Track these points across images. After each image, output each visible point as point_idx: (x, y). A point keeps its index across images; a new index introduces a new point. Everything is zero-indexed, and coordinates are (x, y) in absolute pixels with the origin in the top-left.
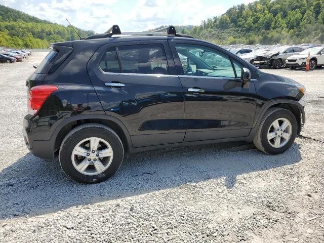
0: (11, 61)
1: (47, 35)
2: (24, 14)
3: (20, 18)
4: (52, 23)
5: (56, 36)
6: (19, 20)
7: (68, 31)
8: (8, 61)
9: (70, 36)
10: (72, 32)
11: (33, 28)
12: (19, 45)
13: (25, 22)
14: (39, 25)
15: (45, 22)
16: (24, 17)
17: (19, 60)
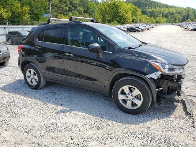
0: (138, 31)
1: (170, 15)
2: (161, 4)
3: (157, 6)
4: (176, 7)
5: (176, 15)
6: (157, 7)
7: (186, 11)
8: (137, 31)
9: (186, 14)
10: (188, 11)
11: (163, 11)
12: (153, 21)
13: (160, 8)
14: (167, 9)
15: (172, 7)
16: (160, 5)
17: (143, 30)
